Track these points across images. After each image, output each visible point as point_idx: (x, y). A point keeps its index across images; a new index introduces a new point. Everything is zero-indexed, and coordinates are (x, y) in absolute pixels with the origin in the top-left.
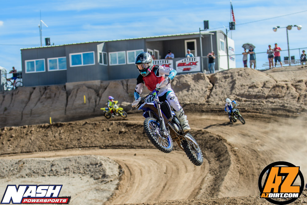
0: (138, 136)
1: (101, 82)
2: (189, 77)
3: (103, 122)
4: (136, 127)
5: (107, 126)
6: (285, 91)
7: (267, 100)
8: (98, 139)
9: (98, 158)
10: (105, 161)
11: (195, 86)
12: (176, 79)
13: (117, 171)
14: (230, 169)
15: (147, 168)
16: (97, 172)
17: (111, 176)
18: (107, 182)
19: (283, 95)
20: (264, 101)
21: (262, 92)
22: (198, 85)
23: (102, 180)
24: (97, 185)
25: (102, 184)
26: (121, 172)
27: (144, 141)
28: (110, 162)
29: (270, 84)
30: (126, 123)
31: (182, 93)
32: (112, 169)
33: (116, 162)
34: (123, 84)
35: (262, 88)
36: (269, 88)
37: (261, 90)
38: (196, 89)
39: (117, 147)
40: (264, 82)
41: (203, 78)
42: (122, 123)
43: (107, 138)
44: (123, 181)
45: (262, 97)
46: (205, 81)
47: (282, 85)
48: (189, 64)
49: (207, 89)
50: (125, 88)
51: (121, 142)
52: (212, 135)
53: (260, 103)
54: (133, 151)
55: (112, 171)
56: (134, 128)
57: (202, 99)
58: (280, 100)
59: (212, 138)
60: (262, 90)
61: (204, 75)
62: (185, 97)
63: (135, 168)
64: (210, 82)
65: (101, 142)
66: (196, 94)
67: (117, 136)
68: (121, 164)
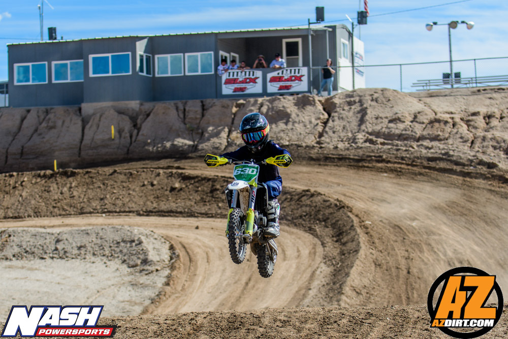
0: (202, 196)
1: (141, 104)
2: (289, 100)
3: (144, 171)
4: (199, 180)
5: (151, 178)
6: (449, 130)
7: (419, 144)
8: (134, 200)
9: (136, 231)
10: (147, 236)
11: (298, 115)
12: (268, 103)
13: (166, 254)
14: (359, 257)
15: (217, 251)
16: (132, 255)
17: (156, 263)
18: (150, 271)
19: (447, 135)
20: (415, 144)
21: (411, 129)
22: (303, 115)
23: (141, 269)
24: (133, 277)
25: (142, 276)
26: (174, 256)
27: (213, 205)
28: (156, 239)
29: (425, 117)
30: (182, 173)
31: (277, 126)
32: (158, 250)
33: (165, 239)
34: (177, 109)
35: (411, 124)
36: (423, 123)
37: (408, 127)
38: (301, 121)
39: (167, 214)
40: (415, 113)
41: (313, 103)
42: (175, 173)
43: (149, 198)
44: (178, 271)
45: (411, 138)
46: (316, 107)
47: (445, 119)
48: (290, 79)
49: (319, 121)
50: (182, 116)
51: (173, 206)
52: (327, 199)
53: (407, 149)
54: (193, 221)
55: (159, 253)
56: (195, 182)
57: (309, 139)
58: (441, 144)
59: (328, 204)
60: (410, 126)
61: (314, 99)
62: (282, 134)
63: (197, 250)
64: (324, 109)
65: (139, 205)
66: (300, 129)
67: (167, 196)
68: (173, 243)
